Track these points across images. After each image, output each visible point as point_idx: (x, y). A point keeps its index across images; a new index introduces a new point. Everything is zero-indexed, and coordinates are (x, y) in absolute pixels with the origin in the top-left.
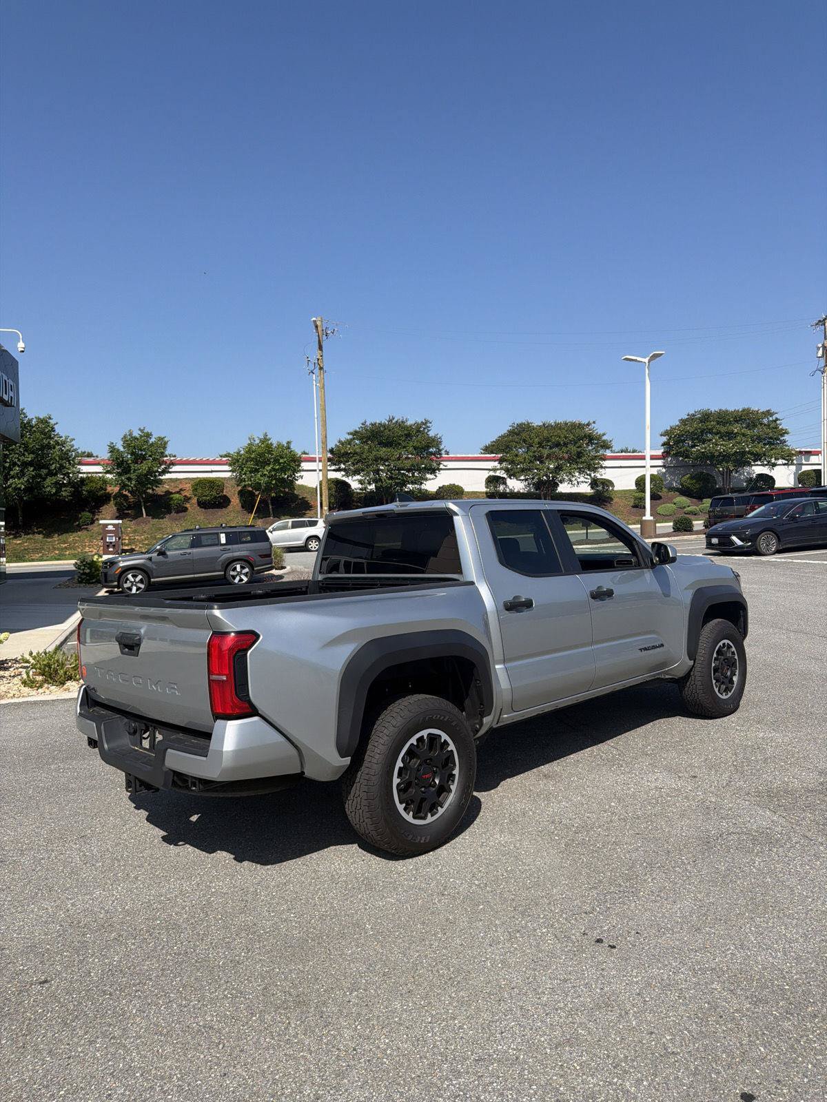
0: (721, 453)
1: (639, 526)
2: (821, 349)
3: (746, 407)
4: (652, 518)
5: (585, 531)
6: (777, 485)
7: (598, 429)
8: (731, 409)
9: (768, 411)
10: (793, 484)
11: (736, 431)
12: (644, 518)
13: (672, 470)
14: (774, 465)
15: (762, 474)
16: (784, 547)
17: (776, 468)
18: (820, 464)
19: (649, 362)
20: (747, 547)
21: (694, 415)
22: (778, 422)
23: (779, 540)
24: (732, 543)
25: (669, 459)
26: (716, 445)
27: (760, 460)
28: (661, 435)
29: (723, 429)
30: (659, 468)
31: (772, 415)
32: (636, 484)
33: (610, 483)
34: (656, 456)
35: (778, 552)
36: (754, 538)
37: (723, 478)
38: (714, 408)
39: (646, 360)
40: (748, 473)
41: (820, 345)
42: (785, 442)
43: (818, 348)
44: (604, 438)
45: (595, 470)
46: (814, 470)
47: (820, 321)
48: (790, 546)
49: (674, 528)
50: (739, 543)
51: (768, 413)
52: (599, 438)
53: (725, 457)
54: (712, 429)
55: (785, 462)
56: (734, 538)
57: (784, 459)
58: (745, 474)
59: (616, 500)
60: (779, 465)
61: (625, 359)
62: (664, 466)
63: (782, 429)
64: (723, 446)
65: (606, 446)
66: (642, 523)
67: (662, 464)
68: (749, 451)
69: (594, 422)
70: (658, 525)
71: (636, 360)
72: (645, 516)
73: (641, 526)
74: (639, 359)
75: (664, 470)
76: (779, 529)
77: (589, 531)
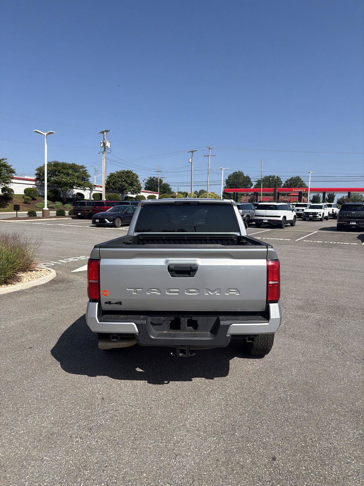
0: (64, 182)
1: (42, 212)
2: (102, 144)
3: (74, 163)
4: (48, 209)
5: (16, 213)
6: (85, 198)
7: (9, 163)
8: (67, 162)
9: (83, 166)
10: (89, 198)
11: (70, 173)
12: (44, 209)
13: (39, 187)
14: (85, 190)
15: (79, 193)
16: (124, 224)
17: (86, 191)
18: (102, 191)
19: (47, 135)
20: (111, 224)
21: (51, 163)
22: (86, 171)
23: (122, 222)
24: (106, 222)
25: (38, 182)
26: (63, 178)
27: (80, 187)
28: (36, 170)
29: (65, 171)
30: (33, 185)
31: (84, 168)
32: (24, 192)
33: (12, 190)
34: (32, 179)
35: (122, 226)
36: (113, 220)
37: (63, 193)
38: (61, 161)
39: (45, 134)
40: (72, 192)
41: (102, 142)
42: (88, 180)
43: (101, 143)
44: (11, 167)
45: (7, 183)
46: (99, 193)
47: (102, 132)
48: (125, 224)
49: (57, 214)
50: (108, 222)
51: (82, 167)
52: (9, 167)
53: (65, 184)
54: (60, 170)
55: (89, 189)
56: (106, 220)
57: (89, 187)
58: (71, 192)
59: (14, 199)
60: (87, 190)
61: (35, 131)
62: (36, 185)
63: (88, 175)
64: (65, 179)
65: (12, 171)
66: (43, 211)
67: (35, 184)
68: (76, 183)
69: (6, 159)
70: (50, 212)
71: (40, 133)
72: (44, 208)
73: (43, 213)
74: (42, 133)
75: (36, 187)
76: (121, 217)
77: (18, 213)
